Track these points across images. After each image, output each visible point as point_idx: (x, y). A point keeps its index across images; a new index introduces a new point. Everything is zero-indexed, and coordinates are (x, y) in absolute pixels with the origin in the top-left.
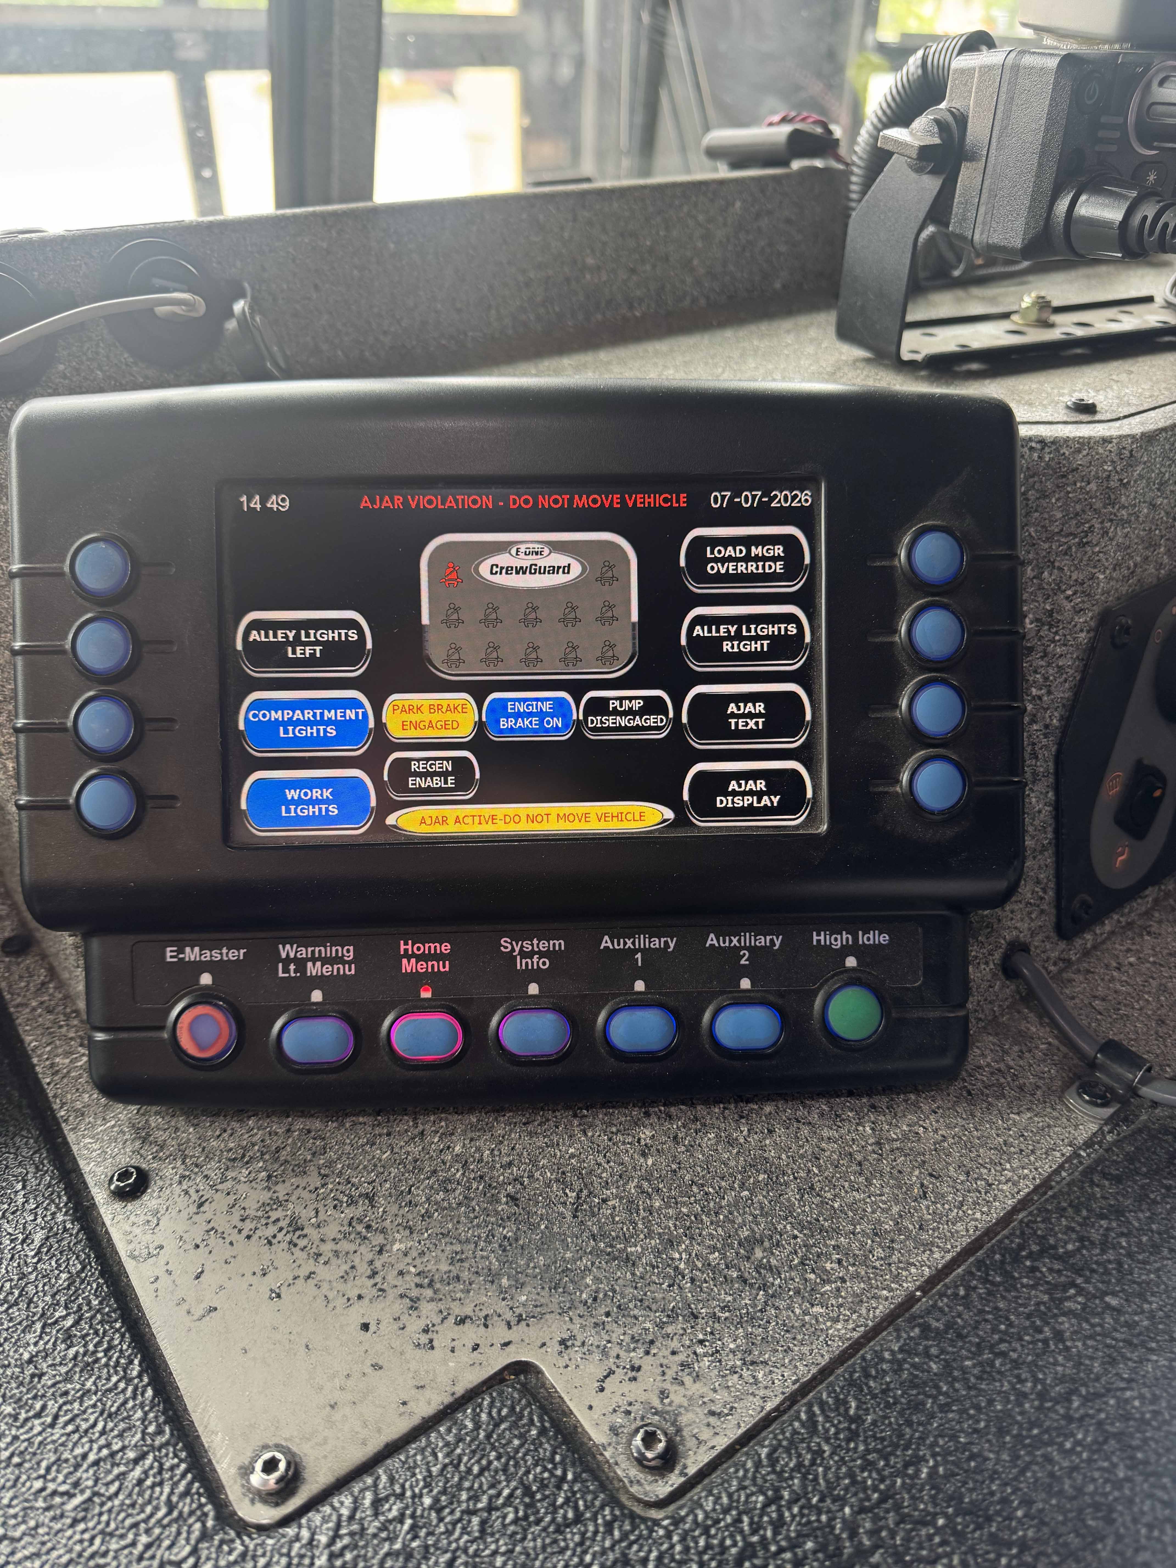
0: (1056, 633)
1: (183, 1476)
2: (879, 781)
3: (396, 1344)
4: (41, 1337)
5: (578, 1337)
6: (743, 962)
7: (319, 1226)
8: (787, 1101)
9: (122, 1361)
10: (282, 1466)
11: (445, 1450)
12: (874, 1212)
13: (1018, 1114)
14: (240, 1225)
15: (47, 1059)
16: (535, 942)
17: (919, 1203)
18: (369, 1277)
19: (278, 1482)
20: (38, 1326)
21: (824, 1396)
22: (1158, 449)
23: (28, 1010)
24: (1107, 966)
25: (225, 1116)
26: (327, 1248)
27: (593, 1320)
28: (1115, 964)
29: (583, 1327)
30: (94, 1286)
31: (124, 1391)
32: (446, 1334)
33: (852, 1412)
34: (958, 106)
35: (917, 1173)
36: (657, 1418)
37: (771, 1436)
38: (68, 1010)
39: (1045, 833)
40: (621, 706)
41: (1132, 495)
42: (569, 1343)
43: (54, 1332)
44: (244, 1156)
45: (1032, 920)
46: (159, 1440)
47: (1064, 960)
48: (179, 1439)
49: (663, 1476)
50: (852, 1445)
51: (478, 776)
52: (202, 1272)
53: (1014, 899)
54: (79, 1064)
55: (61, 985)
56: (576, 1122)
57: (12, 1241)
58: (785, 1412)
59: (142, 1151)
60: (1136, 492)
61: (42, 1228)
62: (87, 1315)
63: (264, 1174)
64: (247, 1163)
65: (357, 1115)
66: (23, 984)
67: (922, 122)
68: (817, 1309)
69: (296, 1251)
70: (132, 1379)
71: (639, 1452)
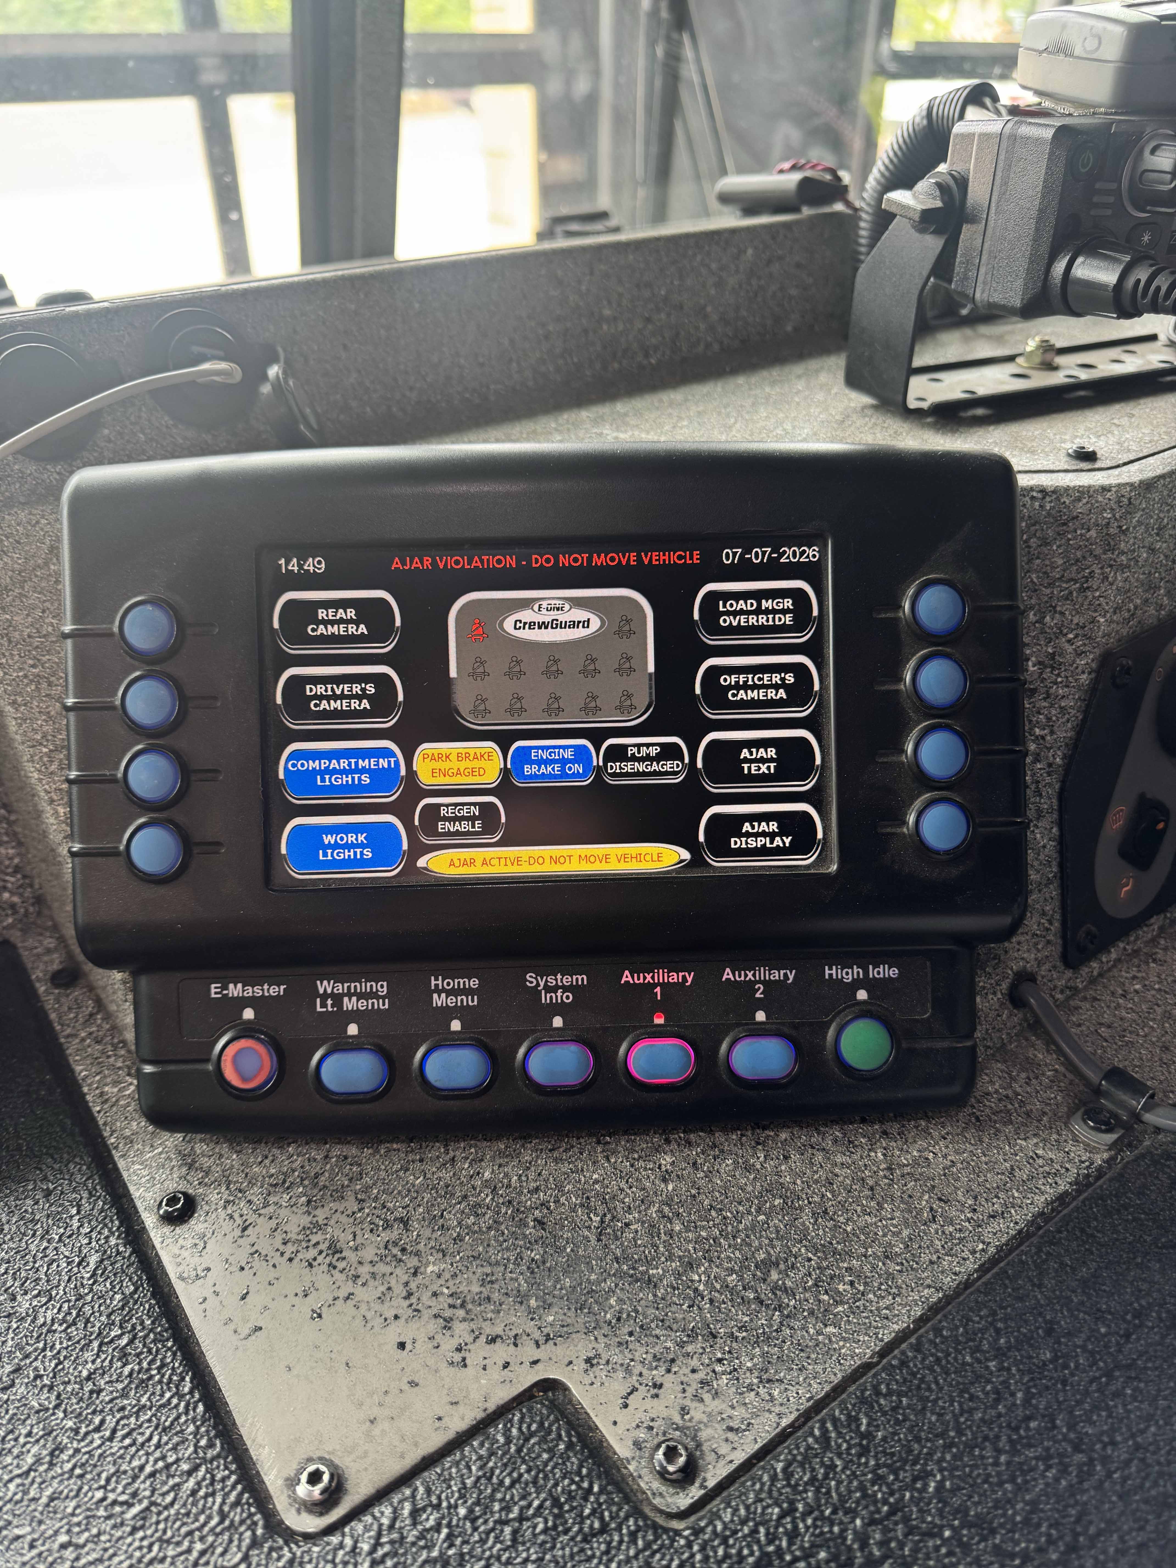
0: (1058, 675)
1: (234, 1487)
2: (886, 823)
3: (431, 1362)
4: (98, 1356)
5: (603, 1356)
6: (758, 995)
7: (356, 1249)
8: (801, 1128)
9: (175, 1378)
10: (326, 1478)
11: (479, 1463)
12: (885, 1235)
13: (1025, 1139)
14: (282, 1248)
15: (97, 1088)
16: (559, 976)
17: (928, 1226)
18: (405, 1298)
19: (322, 1493)
20: (96, 1344)
21: (837, 1413)
22: (1156, 496)
23: (77, 1041)
24: (1113, 993)
25: (266, 1143)
26: (364, 1270)
27: (617, 1340)
28: (1121, 992)
29: (607, 1346)
30: (147, 1306)
31: (177, 1406)
32: (478, 1352)
33: (863, 1428)
34: (958, 169)
35: (926, 1197)
36: (678, 1433)
37: (786, 1451)
38: (116, 1041)
39: (1050, 866)
40: (639, 752)
41: (1132, 541)
42: (595, 1362)
43: (110, 1350)
44: (284, 1182)
45: (1038, 950)
46: (210, 1453)
47: (1070, 988)
48: (229, 1452)
49: (684, 1489)
50: (863, 1460)
51: (503, 820)
52: (247, 1293)
53: (1020, 931)
54: (128, 1092)
55: (108, 1016)
56: (599, 1149)
57: (69, 1264)
58: (799, 1428)
59: (188, 1177)
60: (1135, 538)
61: (97, 1251)
62: (141, 1334)
63: (304, 1199)
64: (288, 1188)
65: (391, 1142)
66: (72, 1015)
67: (925, 185)
68: (830, 1329)
69: (336, 1273)
70: (184, 1395)
71: (661, 1465)
